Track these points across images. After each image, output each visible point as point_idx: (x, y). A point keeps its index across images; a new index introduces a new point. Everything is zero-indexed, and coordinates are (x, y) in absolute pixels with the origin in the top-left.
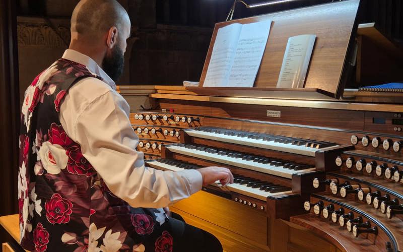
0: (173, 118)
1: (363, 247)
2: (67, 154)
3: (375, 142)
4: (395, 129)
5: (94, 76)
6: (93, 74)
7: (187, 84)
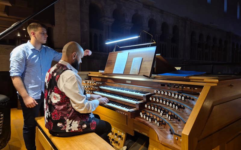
0: (95, 82)
1: (161, 129)
2: (60, 96)
3: (162, 93)
4: (168, 88)
5: (69, 69)
6: (69, 68)
7: (100, 71)
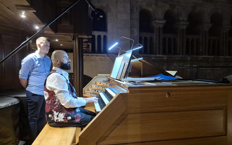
2: (48, 93)
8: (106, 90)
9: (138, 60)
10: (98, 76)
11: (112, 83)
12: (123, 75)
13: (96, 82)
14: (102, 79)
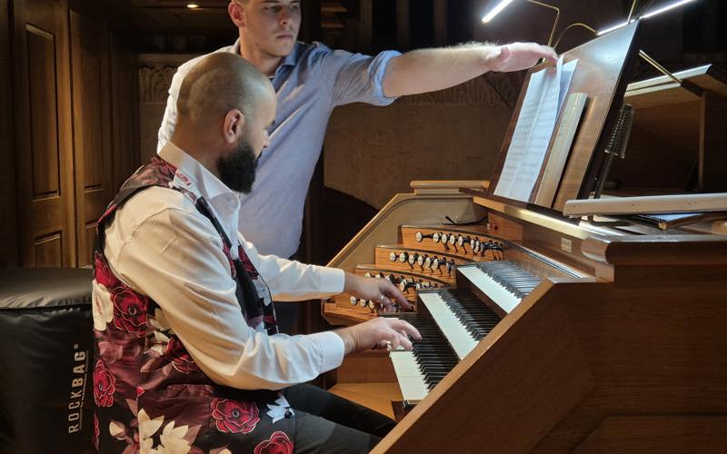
2: (112, 299)
8: (462, 279)
9: (675, 80)
10: (412, 190)
11: (500, 234)
12: (576, 178)
13: (400, 227)
14: (437, 214)
